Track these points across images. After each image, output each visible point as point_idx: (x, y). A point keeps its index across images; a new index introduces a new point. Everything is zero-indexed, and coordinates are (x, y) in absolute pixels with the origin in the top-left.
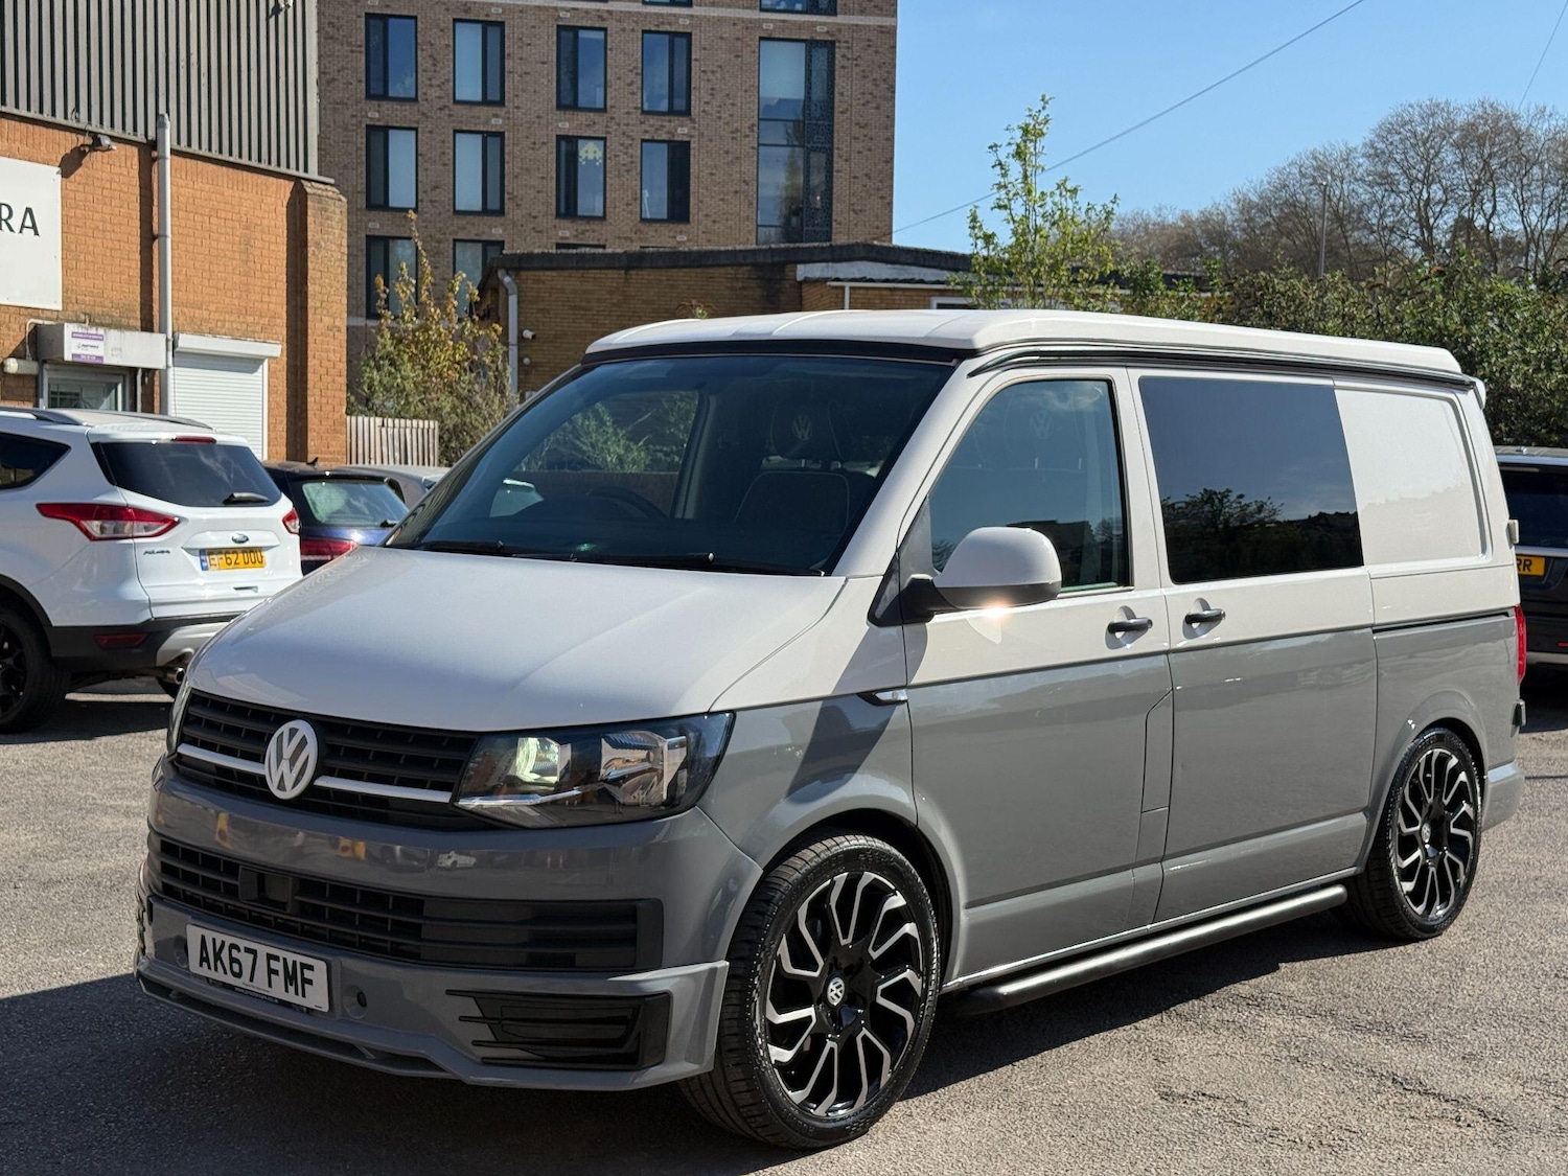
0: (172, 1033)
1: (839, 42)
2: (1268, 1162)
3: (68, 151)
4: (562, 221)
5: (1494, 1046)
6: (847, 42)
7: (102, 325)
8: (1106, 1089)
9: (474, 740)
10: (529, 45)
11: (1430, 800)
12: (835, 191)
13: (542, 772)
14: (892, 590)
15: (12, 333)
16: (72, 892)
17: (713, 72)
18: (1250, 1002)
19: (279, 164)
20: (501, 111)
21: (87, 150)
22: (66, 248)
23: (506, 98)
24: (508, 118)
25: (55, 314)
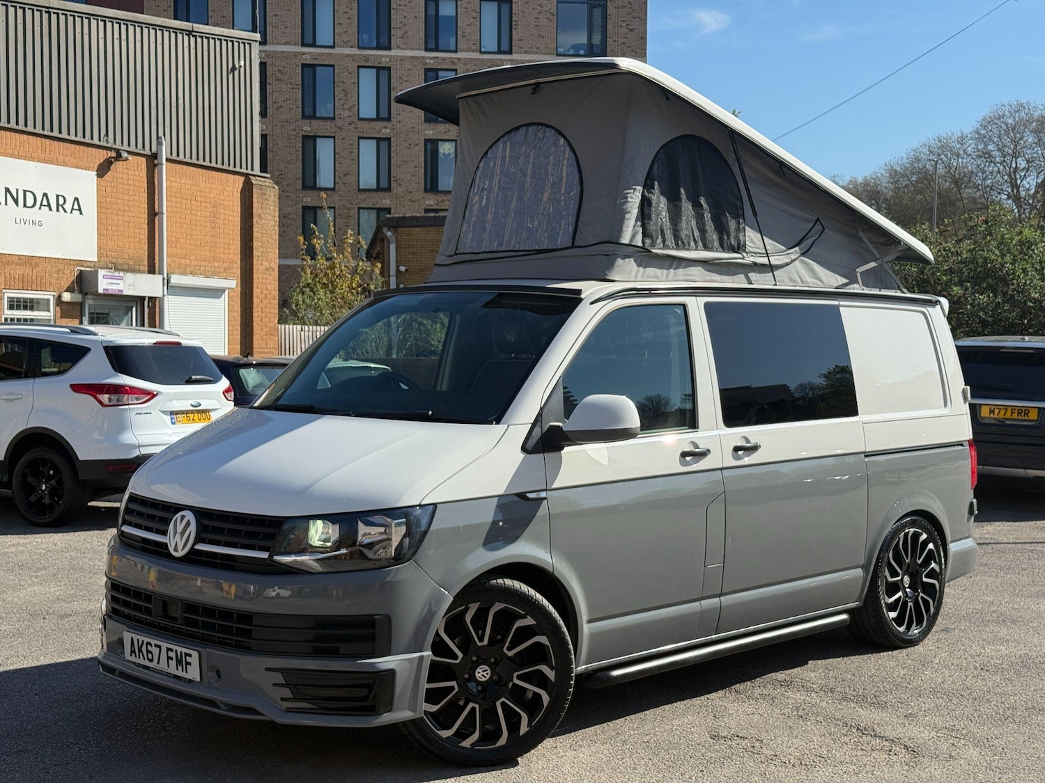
0: (125, 701)
3: (102, 161)
4: (429, 194)
5: (927, 709)
7: (122, 270)
8: (678, 733)
9: (283, 521)
10: (406, 81)
11: (907, 561)
13: (326, 540)
14: (537, 432)
15: (65, 276)
16: (77, 621)
18: (783, 684)
19: (235, 166)
20: (389, 124)
21: (113, 160)
22: (99, 222)
23: (392, 116)
24: (393, 129)
25: (93, 264)
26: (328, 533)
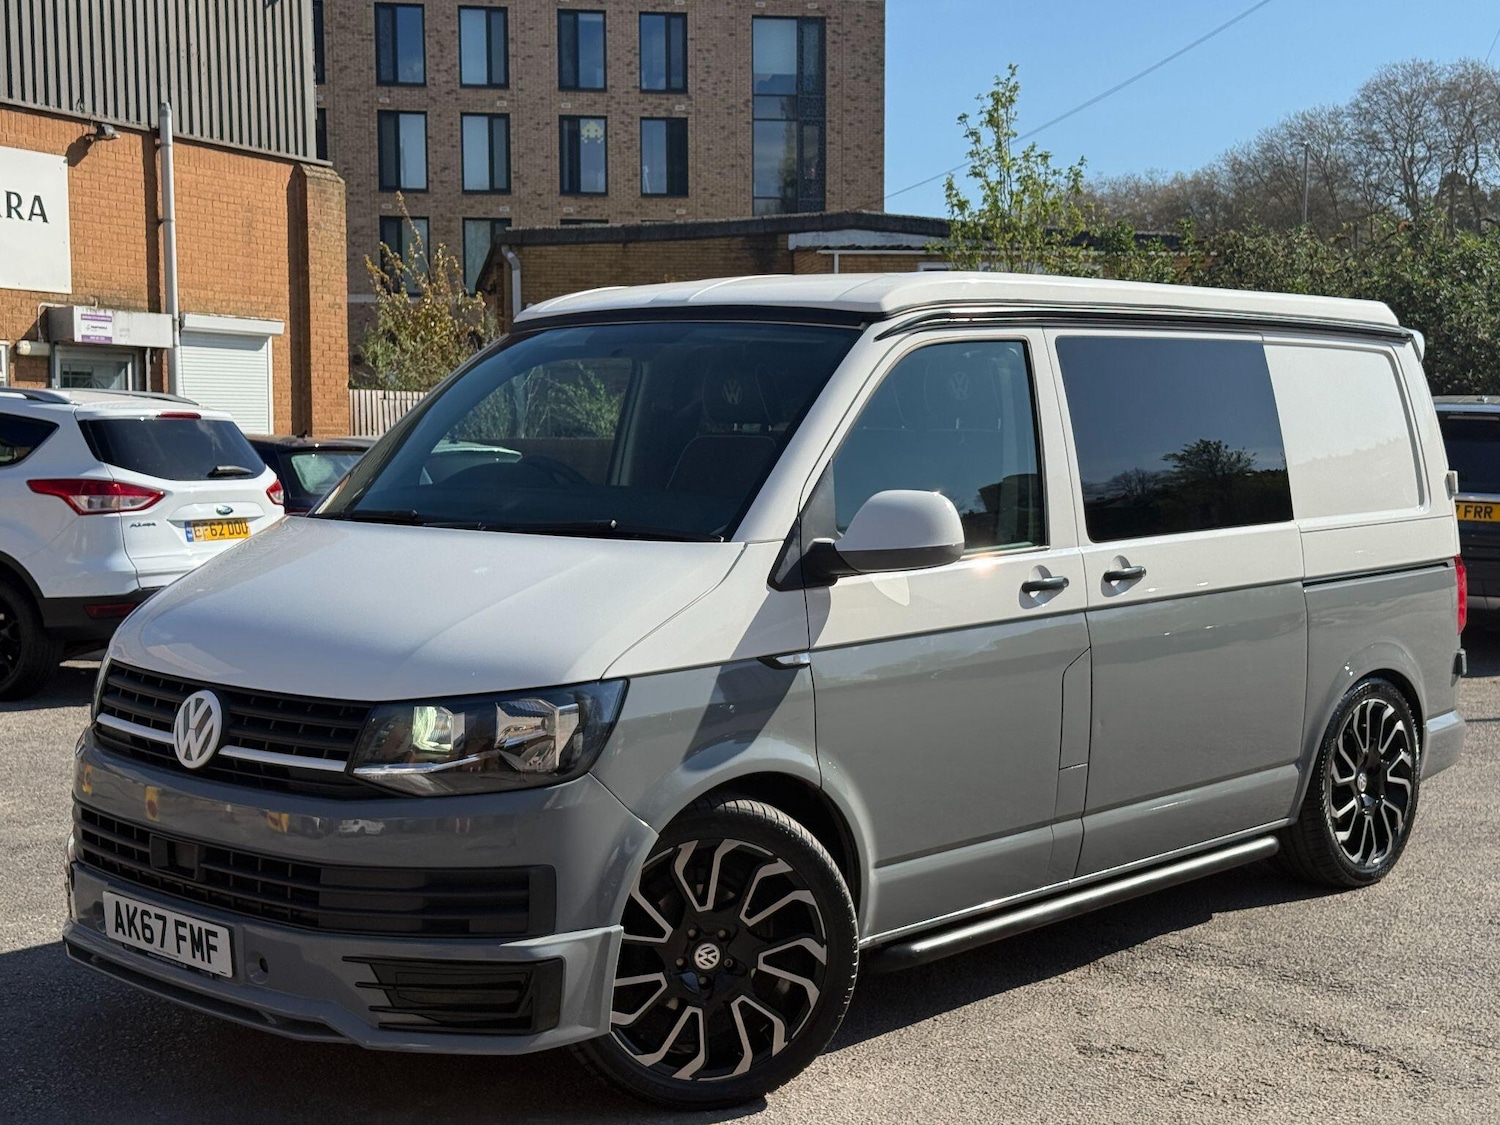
1: (830, 18)
2: (1179, 1117)
3: (74, 141)
4: (567, 198)
5: (1420, 995)
6: (836, 18)
7: (110, 307)
8: (1024, 1043)
9: (369, 709)
10: (531, 29)
11: (1364, 750)
12: (827, 162)
14: (793, 554)
15: (24, 317)
16: (38, 858)
17: (708, 51)
18: (1180, 953)
19: (278, 149)
20: (506, 94)
21: (92, 139)
22: (74, 234)
23: (510, 81)
24: (513, 100)
25: (65, 297)
26: (444, 727)
